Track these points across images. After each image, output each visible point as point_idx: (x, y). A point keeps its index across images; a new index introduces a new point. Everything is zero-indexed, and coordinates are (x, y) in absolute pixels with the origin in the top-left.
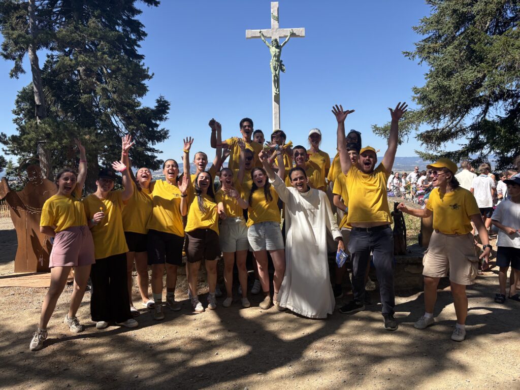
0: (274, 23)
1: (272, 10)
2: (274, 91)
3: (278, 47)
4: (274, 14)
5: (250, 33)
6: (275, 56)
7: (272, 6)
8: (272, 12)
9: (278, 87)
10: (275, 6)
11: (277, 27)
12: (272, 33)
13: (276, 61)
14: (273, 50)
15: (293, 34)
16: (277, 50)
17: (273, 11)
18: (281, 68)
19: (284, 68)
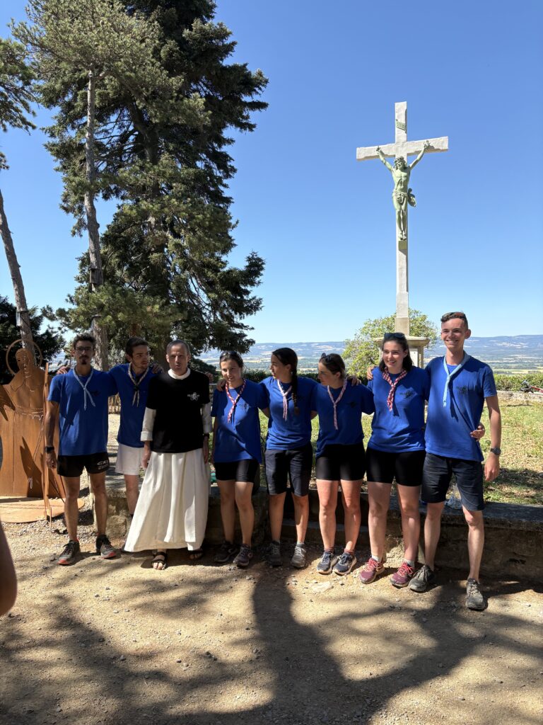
0: (400, 135)
1: (396, 114)
2: (398, 235)
3: (404, 169)
4: (399, 121)
5: (362, 152)
6: (400, 182)
7: (396, 108)
8: (396, 118)
9: (405, 229)
10: (401, 108)
11: (405, 139)
12: (397, 150)
13: (402, 190)
14: (398, 174)
15: (429, 148)
16: (404, 174)
17: (398, 117)
18: (409, 200)
19: (414, 200)
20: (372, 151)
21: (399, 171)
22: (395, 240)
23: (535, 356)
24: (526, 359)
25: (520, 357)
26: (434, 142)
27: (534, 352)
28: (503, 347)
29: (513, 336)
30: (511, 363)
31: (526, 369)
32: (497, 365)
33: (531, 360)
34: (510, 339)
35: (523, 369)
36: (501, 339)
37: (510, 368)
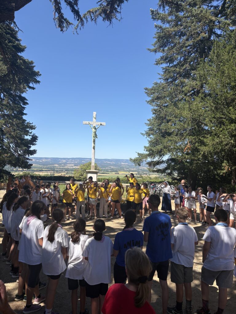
2: (93, 145)
3: (95, 129)
4: (94, 116)
5: (85, 122)
6: (94, 132)
9: (94, 144)
10: (95, 113)
11: (95, 121)
12: (93, 123)
13: (94, 134)
14: (94, 130)
15: (101, 125)
16: (95, 130)
18: (96, 137)
19: (97, 137)
20: (87, 122)
21: (94, 129)
22: (92, 146)
23: (117, 167)
24: (114, 168)
25: (112, 167)
26: (103, 123)
27: (117, 166)
28: (107, 163)
29: (110, 159)
30: (109, 170)
31: (114, 172)
32: (104, 170)
33: (116, 168)
34: (109, 160)
35: (113, 172)
36: (106, 160)
37: (109, 172)
